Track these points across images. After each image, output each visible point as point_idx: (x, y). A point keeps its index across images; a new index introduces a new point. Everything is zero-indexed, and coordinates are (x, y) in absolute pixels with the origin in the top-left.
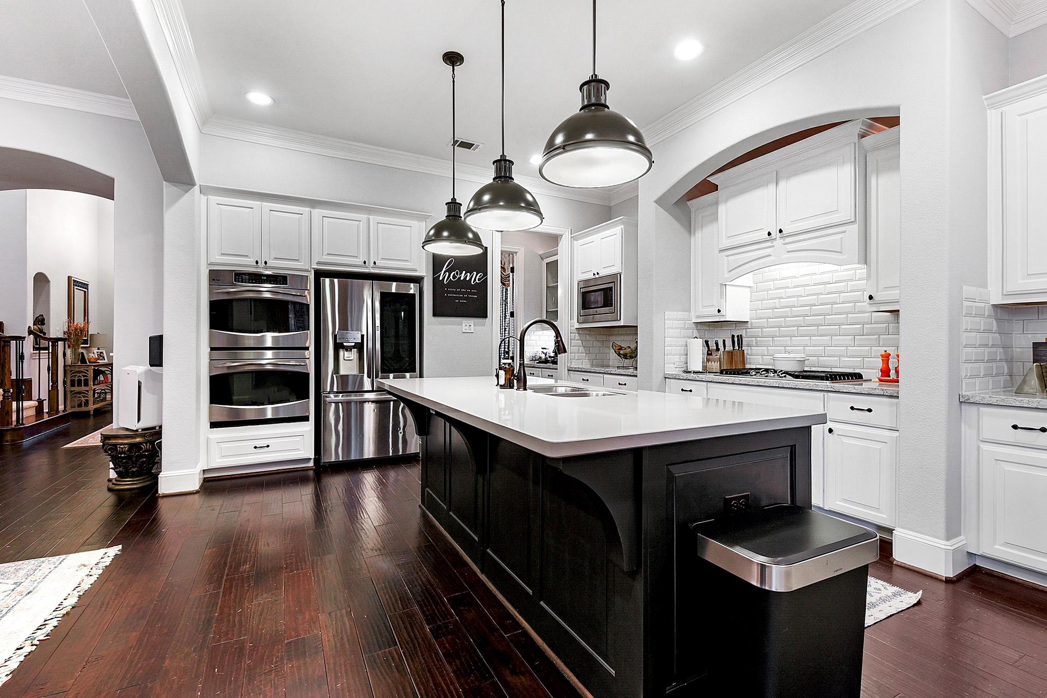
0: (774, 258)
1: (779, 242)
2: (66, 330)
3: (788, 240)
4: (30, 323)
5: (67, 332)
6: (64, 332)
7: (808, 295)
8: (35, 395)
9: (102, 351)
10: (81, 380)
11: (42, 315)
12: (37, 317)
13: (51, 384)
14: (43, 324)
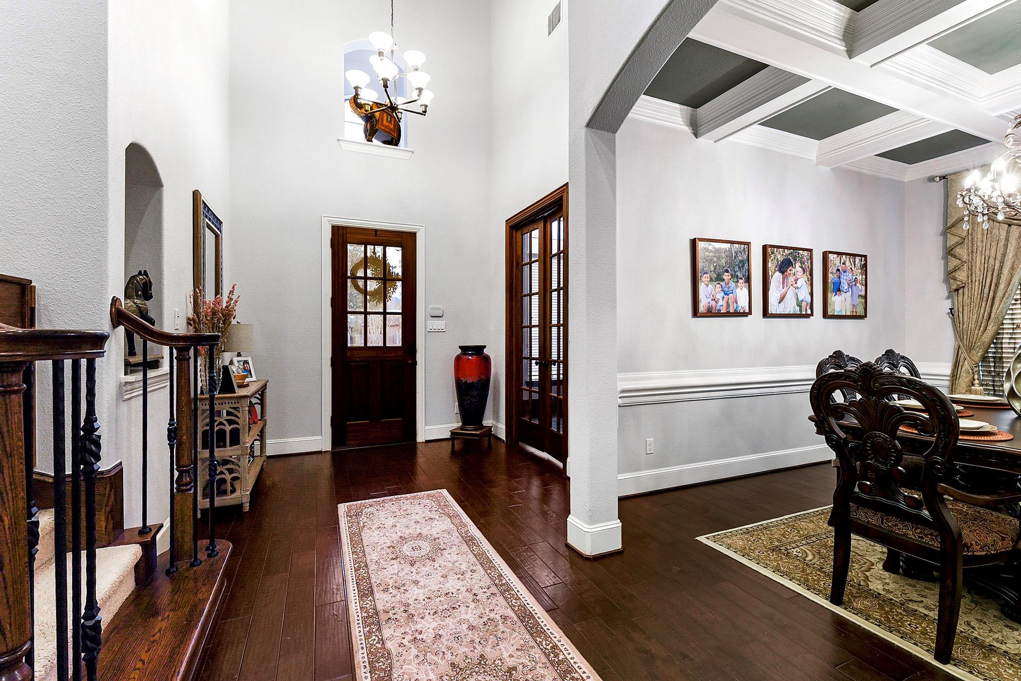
2: (191, 314)
4: (116, 287)
5: (193, 319)
6: (189, 319)
8: (132, 520)
9: (245, 359)
10: (224, 431)
11: (146, 273)
12: (133, 277)
13: (176, 474)
14: (147, 296)
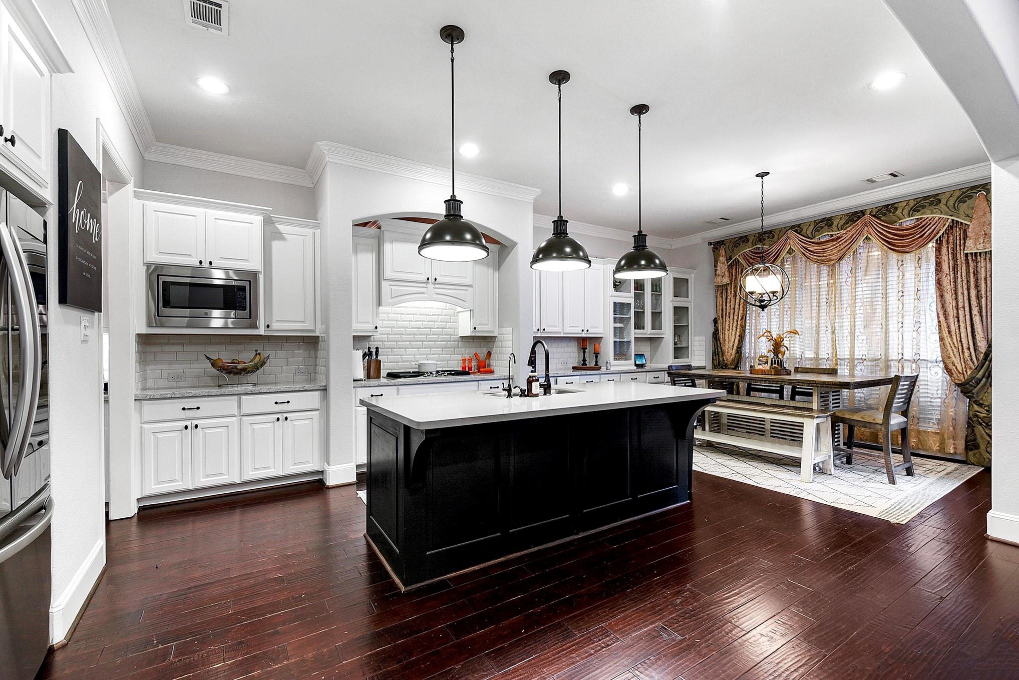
0: (427, 296)
1: (430, 286)
3: (437, 286)
7: (416, 321)
